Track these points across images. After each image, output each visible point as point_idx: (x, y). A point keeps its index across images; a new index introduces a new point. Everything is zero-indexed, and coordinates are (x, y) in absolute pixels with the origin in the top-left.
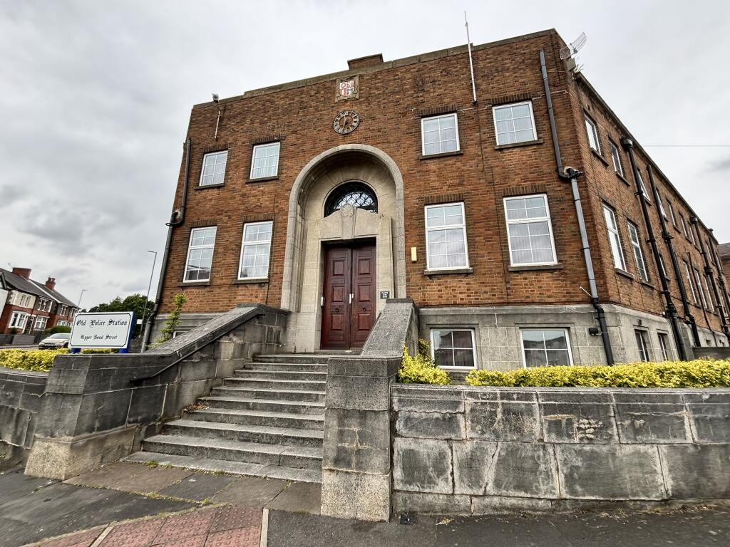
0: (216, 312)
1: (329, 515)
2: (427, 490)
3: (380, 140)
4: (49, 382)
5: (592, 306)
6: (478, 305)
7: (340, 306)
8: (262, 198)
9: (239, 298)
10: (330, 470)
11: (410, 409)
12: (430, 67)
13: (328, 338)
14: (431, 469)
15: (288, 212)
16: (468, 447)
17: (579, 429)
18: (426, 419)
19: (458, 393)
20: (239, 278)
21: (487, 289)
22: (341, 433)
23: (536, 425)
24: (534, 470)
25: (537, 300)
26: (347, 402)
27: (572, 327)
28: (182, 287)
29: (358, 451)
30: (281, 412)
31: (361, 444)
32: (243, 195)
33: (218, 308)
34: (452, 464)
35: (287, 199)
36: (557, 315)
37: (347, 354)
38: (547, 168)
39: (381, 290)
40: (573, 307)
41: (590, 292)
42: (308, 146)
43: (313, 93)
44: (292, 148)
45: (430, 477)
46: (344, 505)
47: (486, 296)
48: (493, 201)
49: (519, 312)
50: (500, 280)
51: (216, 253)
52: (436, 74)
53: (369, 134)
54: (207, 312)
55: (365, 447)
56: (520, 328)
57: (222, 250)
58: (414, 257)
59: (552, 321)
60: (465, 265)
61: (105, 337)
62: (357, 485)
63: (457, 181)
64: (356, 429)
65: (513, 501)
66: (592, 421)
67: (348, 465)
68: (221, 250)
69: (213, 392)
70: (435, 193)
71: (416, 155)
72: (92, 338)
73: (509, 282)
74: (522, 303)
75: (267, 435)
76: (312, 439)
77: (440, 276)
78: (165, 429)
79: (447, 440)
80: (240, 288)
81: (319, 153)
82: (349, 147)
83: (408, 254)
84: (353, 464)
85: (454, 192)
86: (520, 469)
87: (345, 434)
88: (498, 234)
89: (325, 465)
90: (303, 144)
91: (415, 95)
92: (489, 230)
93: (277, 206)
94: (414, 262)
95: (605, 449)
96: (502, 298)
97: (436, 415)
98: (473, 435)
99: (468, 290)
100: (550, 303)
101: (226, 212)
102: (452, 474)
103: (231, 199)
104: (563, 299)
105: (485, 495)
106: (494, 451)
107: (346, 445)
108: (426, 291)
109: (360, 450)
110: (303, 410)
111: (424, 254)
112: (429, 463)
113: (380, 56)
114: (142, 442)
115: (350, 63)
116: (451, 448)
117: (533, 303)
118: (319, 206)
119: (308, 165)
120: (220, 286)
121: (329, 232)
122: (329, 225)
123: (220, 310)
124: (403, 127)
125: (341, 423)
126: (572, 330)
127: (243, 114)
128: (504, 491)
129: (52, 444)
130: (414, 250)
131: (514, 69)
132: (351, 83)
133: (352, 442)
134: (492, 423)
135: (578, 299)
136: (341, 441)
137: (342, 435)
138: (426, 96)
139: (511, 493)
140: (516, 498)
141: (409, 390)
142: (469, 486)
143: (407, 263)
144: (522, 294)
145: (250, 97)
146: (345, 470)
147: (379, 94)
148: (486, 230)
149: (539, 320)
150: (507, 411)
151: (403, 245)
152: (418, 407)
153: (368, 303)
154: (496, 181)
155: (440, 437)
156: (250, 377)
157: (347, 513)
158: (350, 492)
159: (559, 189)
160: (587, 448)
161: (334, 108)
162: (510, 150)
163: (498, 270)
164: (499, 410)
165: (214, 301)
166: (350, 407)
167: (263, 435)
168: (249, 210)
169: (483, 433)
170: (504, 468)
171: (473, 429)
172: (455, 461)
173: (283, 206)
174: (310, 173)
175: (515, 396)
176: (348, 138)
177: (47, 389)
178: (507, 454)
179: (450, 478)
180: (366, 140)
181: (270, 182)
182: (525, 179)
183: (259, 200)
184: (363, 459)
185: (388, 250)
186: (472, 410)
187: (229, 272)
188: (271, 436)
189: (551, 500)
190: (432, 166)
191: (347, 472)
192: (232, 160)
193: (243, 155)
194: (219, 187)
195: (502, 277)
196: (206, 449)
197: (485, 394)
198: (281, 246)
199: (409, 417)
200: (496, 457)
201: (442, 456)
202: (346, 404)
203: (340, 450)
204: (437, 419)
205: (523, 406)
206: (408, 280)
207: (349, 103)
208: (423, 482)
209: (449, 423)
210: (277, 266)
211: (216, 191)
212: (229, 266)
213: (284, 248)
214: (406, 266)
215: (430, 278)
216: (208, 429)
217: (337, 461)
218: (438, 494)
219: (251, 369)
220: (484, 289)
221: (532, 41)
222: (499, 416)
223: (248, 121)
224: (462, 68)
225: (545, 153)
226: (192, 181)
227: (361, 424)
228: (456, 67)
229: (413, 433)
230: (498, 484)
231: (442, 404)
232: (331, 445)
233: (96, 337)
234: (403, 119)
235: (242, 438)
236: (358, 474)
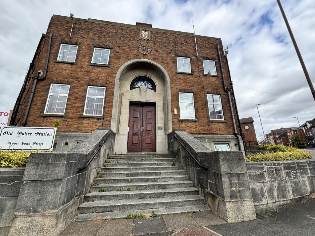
0: (69, 132)
1: (232, 222)
2: (260, 204)
3: (160, 61)
4: (27, 173)
5: (235, 136)
6: (199, 134)
7: (137, 132)
8: (101, 74)
9: (84, 125)
10: (229, 201)
11: (250, 171)
12: (180, 37)
14: (260, 195)
15: (114, 84)
16: (269, 184)
17: (292, 174)
18: (255, 175)
19: (262, 164)
20: (84, 114)
21: (203, 128)
22: (231, 184)
23: (283, 174)
24: (286, 190)
25: (219, 133)
26: (231, 170)
27: (230, 143)
28: (43, 116)
29: (239, 191)
31: (240, 188)
32: (88, 71)
33: (70, 130)
34: (265, 192)
35: (114, 78)
36: (226, 138)
38: (220, 86)
39: (158, 126)
40: (230, 136)
41: (235, 131)
42: (126, 55)
44: (117, 54)
45: (260, 198)
46: (238, 216)
47: (202, 130)
48: (204, 95)
49: (214, 137)
50: (207, 125)
51: (69, 99)
52: (182, 41)
53: (155, 57)
54: (63, 132)
55: (242, 188)
56: (214, 143)
57: (74, 98)
58: (176, 113)
59: (224, 141)
60: (194, 118)
61: (32, 143)
62: (242, 206)
63: (191, 85)
64: (237, 181)
65: (282, 202)
67: (236, 198)
68: (73, 98)
70: (183, 88)
71: (175, 71)
72: (20, 144)
73: (209, 126)
74: (214, 134)
75: (154, 194)
77: (185, 122)
79: (263, 182)
80: (85, 120)
81: (131, 59)
82: (146, 60)
83: (173, 111)
84: (238, 197)
85: (190, 89)
86: (282, 190)
87: (233, 184)
88: (206, 107)
89: (227, 199)
90: (123, 53)
91: (174, 46)
92: (202, 105)
93: (109, 80)
94: (175, 115)
95: (298, 180)
96: (208, 132)
97: (258, 173)
98: (270, 180)
99: (196, 128)
100: (223, 134)
101: (77, 78)
102: (266, 196)
103: (80, 72)
104: (227, 133)
105: (276, 202)
106: (276, 185)
107: (234, 189)
108: (180, 127)
109: (240, 190)
111: (179, 112)
112: (259, 193)
113: (151, 25)
114: (78, 208)
115: (137, 23)
116: (264, 185)
117: (217, 134)
118: (128, 85)
119: (125, 64)
120: (72, 118)
121: (134, 97)
122: (134, 94)
123: (72, 131)
124: (170, 58)
125: (230, 180)
127: (89, 30)
128: (280, 199)
130: (175, 110)
131: (209, 48)
132: (147, 33)
133: (236, 188)
134: (273, 175)
135: (230, 133)
136: (231, 187)
138: (179, 48)
139: (282, 199)
140: (283, 201)
141: (248, 164)
142: (271, 199)
143: (172, 115)
144: (214, 130)
145: (91, 22)
147: (159, 41)
148: (201, 105)
149: (220, 140)
150: (276, 170)
151: (171, 107)
152: (252, 170)
153: (151, 131)
154: (204, 87)
155: (261, 181)
157: (240, 219)
158: (239, 210)
159: (224, 94)
160: (295, 181)
161: (139, 41)
162: (209, 77)
163: (206, 121)
164: (274, 169)
165: (67, 126)
166: (232, 172)
167: (151, 194)
168: (91, 80)
169: (272, 179)
170: (279, 191)
171: (269, 177)
172: (266, 191)
173: (112, 81)
174: (126, 68)
175: (276, 164)
176: (145, 57)
178: (279, 186)
179: (266, 197)
180: (154, 59)
181: (105, 68)
182: (214, 88)
183: (97, 75)
184: (242, 194)
185: (162, 109)
186: (267, 170)
187: (78, 110)
189: (290, 200)
190: (182, 77)
191: (236, 201)
192: (81, 52)
193: (88, 50)
194: (72, 64)
195: (207, 124)
197: (269, 164)
198: (111, 100)
199: (250, 175)
200: (276, 187)
201: (262, 189)
203: (232, 192)
205: (279, 168)
206: (173, 122)
207: (146, 41)
208: (259, 201)
209: (262, 176)
210: (108, 110)
211: (70, 66)
212: (78, 107)
213: (113, 102)
215: (182, 122)
217: (231, 197)
218: (263, 204)
220: (201, 128)
221: (214, 40)
222: (275, 172)
223: (91, 34)
224: (192, 42)
225: (219, 80)
226: (52, 56)
227: (238, 179)
228: (190, 41)
229: (252, 181)
230: (278, 198)
231: (259, 168)
232: (227, 190)
233: (23, 143)
234: (169, 55)
236: (241, 201)
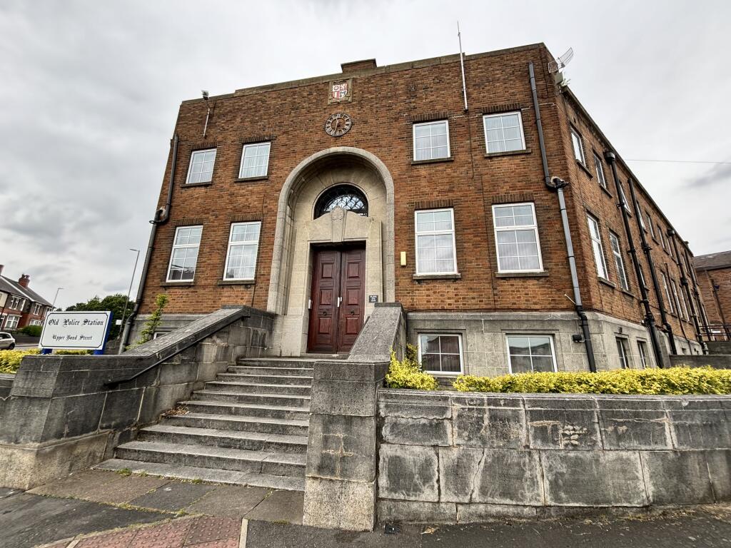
0: (200, 313)
1: (311, 524)
2: (413, 498)
3: (372, 144)
4: (15, 385)
5: (576, 314)
6: (465, 310)
7: (328, 310)
8: (251, 197)
9: (224, 299)
10: (314, 478)
11: (396, 414)
12: (423, 73)
13: (315, 342)
14: (417, 476)
15: (277, 213)
16: (455, 453)
17: (564, 435)
18: (413, 425)
19: (446, 399)
20: (225, 279)
21: (475, 295)
22: (326, 439)
23: (523, 431)
24: (520, 477)
25: (523, 307)
26: (332, 408)
27: (557, 334)
28: (164, 287)
29: (343, 459)
30: (264, 417)
31: (346, 450)
32: (232, 195)
33: (202, 310)
34: (438, 471)
35: (277, 200)
36: (543, 321)
37: (334, 358)
38: (534, 177)
39: (370, 294)
40: (558, 314)
41: (574, 300)
42: (299, 147)
43: (305, 94)
44: (283, 149)
45: (416, 485)
46: (327, 514)
47: (473, 301)
48: (482, 208)
49: (506, 318)
50: (487, 286)
51: (201, 253)
52: (429, 81)
53: (361, 137)
54: (190, 313)
55: (351, 453)
56: (507, 334)
57: (208, 250)
58: (403, 262)
59: (537, 327)
60: (454, 271)
61: (78, 338)
62: (341, 493)
63: (447, 187)
64: (341, 435)
65: (499, 509)
66: (577, 428)
67: (333, 472)
68: (206, 250)
69: (194, 396)
70: (425, 199)
71: (407, 160)
72: (66, 338)
73: (496, 289)
74: (509, 309)
75: (249, 441)
76: (296, 445)
77: (429, 281)
78: (141, 435)
79: (435, 446)
80: (225, 289)
81: (310, 154)
82: (340, 149)
83: (398, 258)
84: (338, 472)
85: (445, 198)
86: (505, 476)
87: (330, 440)
88: (487, 240)
89: (309, 472)
90: (295, 145)
91: (407, 101)
92: (477, 236)
93: (267, 206)
94: (403, 267)
95: (589, 455)
96: (490, 304)
97: (423, 421)
98: (461, 442)
99: (456, 295)
100: (536, 310)
101: (213, 211)
102: (438, 481)
103: (219, 197)
104: (549, 306)
105: (471, 503)
106: (480, 458)
107: (331, 452)
108: (414, 296)
109: (344, 456)
110: (287, 415)
111: (414, 258)
112: (415, 470)
113: (374, 61)
114: (116, 449)
115: (343, 66)
116: (437, 454)
117: (519, 309)
118: (308, 208)
119: (299, 166)
120: (204, 287)
121: (319, 234)
122: (319, 227)
123: (204, 311)
124: (395, 132)
125: (326, 429)
126: (557, 337)
127: (234, 112)
128: (490, 499)
129: (15, 451)
130: (403, 255)
131: (504, 79)
132: (344, 86)
133: (337, 449)
134: (479, 429)
135: (562, 306)
136: (325, 447)
137: (327, 441)
138: (419, 102)
139: (497, 500)
140: (502, 506)
141: (396, 395)
142: (455, 493)
143: (396, 268)
144: (509, 300)
145: (242, 95)
146: (329, 477)
147: (372, 98)
148: (474, 237)
149: (525, 326)
150: (493, 417)
151: (393, 249)
152: (405, 412)
153: (357, 307)
154: (485, 188)
155: (426, 443)
156: (233, 380)
157: (330, 523)
158: (333, 500)
159: (546, 198)
160: (572, 454)
161: (326, 111)
162: (500, 159)
163: (486, 276)
164: (486, 416)
165: (198, 302)
166: (335, 412)
167: (244, 441)
168: (236, 210)
169: (470, 439)
170: (490, 476)
171: (460, 435)
172: (442, 468)
173: (272, 207)
174: (300, 174)
175: (502, 403)
176: (340, 140)
177: (13, 392)
178: (493, 461)
179: (436, 486)
180: (358, 143)
181: (260, 182)
182: (513, 188)
183: (247, 199)
184: (347, 466)
185: (378, 254)
186: (459, 416)
187: (214, 272)
188: (253, 442)
189: (536, 507)
190: (423, 171)
191: (331, 480)
192: (221, 159)
193: (231, 154)
194: (206, 185)
195: (489, 283)
196: (184, 455)
197: (472, 400)
198: (270, 247)
199: (395, 423)
200: (482, 464)
201: (428, 463)
202: (331, 409)
203: (325, 457)
204: (424, 424)
205: (510, 413)
206: (397, 284)
207: (341, 106)
208: (408, 490)
209: (436, 429)
210: (264, 268)
211: (203, 190)
212: (214, 266)
213: (272, 249)
214: (396, 271)
215: (419, 283)
216: (187, 435)
217: (321, 469)
218: (423, 502)
219: (234, 372)
220: (472, 294)
221: (521, 53)
222: (486, 422)
223: (239, 120)
224: (454, 77)
225: (533, 162)
226: (179, 178)
227: (346, 430)
228: (448, 75)
229: (399, 439)
230: (483, 491)
231: (430, 410)
232: (315, 452)
233: (69, 337)
234: (395, 124)
235: (223, 444)
236: (342, 481)
